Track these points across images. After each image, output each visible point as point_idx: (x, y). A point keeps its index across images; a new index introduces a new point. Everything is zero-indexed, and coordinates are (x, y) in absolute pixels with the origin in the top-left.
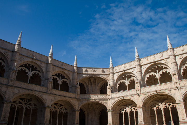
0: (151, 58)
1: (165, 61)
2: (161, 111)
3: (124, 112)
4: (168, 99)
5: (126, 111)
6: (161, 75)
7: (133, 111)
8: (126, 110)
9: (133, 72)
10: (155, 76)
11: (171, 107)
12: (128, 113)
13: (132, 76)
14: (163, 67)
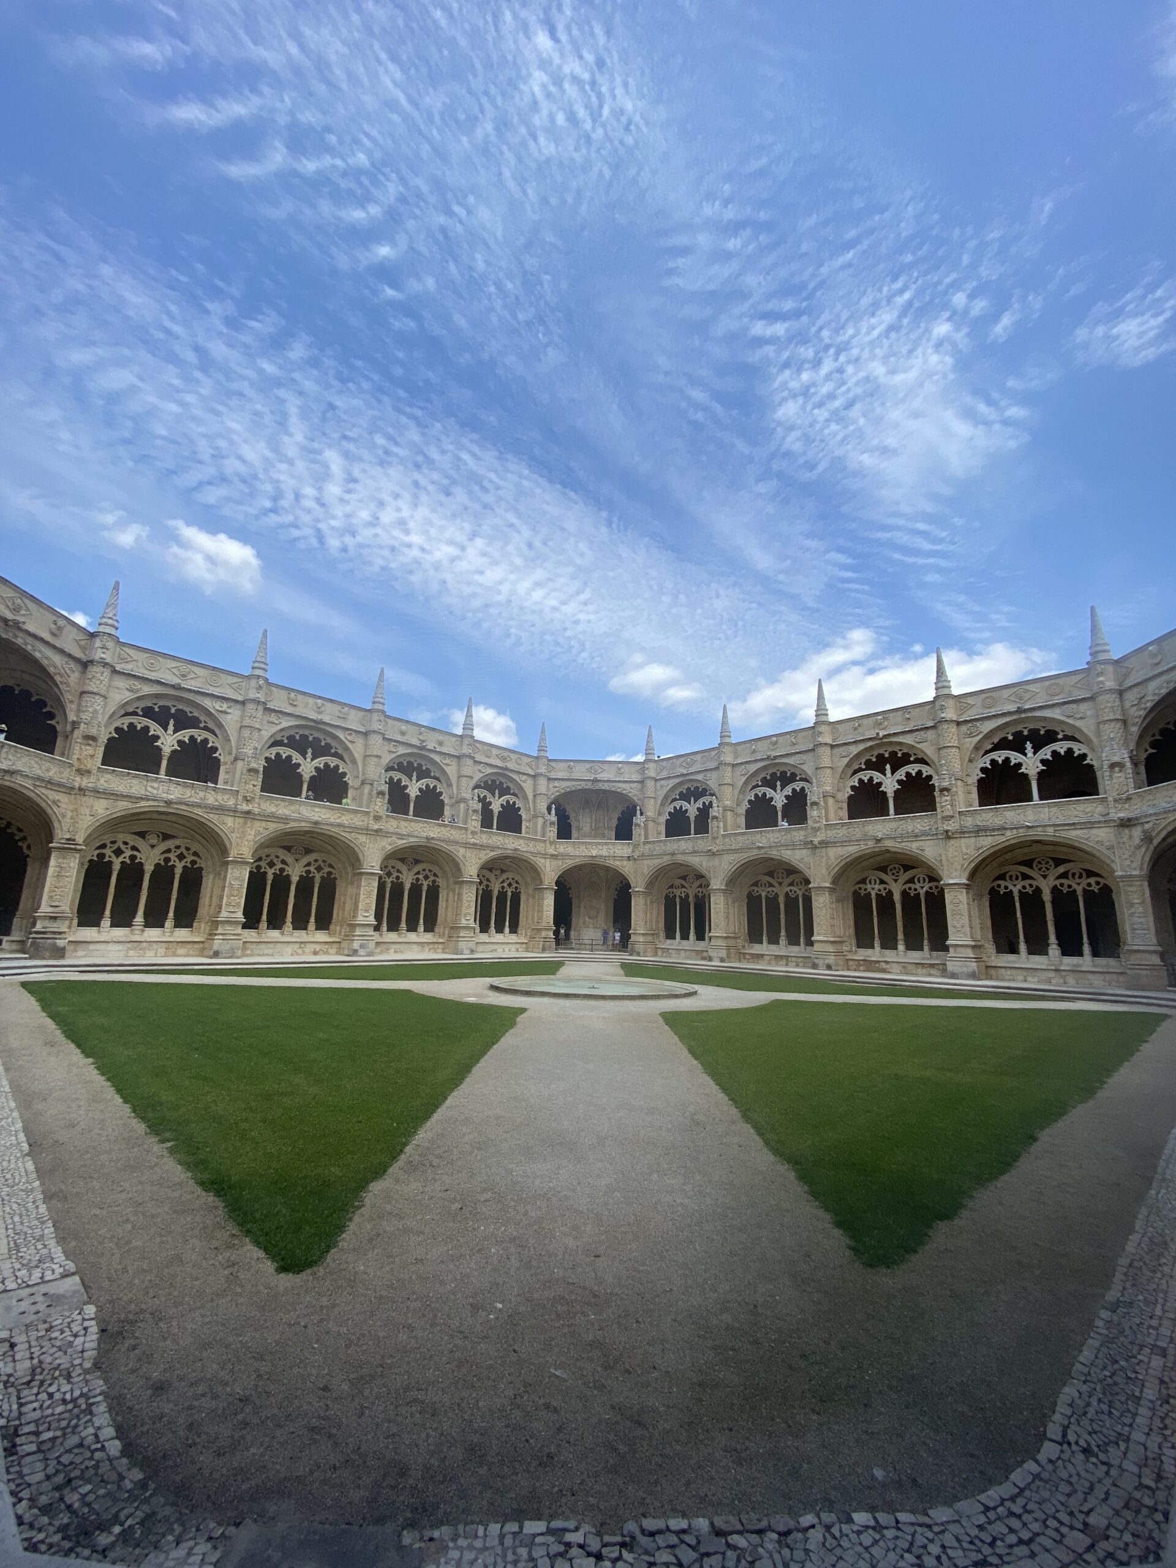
0: (307, 704)
1: (349, 738)
2: (289, 883)
3: (121, 859)
4: (320, 851)
5: (133, 858)
6: (317, 769)
7: (174, 866)
8: (135, 853)
9: (222, 718)
10: (298, 765)
11: (322, 877)
12: (149, 868)
13: (202, 725)
14: (333, 751)
